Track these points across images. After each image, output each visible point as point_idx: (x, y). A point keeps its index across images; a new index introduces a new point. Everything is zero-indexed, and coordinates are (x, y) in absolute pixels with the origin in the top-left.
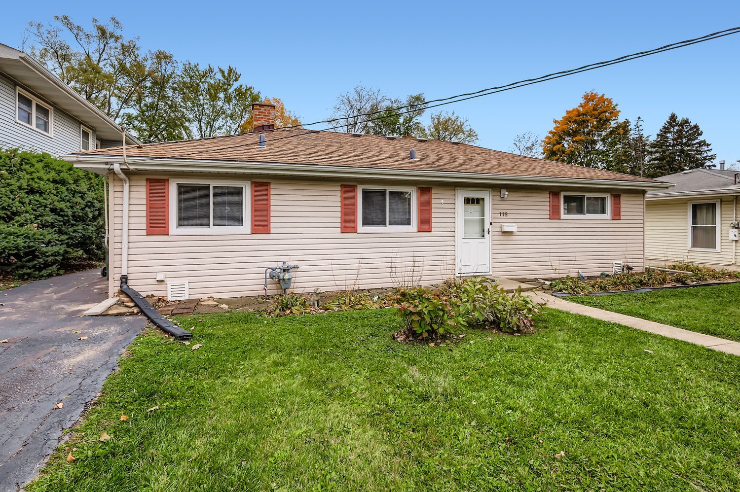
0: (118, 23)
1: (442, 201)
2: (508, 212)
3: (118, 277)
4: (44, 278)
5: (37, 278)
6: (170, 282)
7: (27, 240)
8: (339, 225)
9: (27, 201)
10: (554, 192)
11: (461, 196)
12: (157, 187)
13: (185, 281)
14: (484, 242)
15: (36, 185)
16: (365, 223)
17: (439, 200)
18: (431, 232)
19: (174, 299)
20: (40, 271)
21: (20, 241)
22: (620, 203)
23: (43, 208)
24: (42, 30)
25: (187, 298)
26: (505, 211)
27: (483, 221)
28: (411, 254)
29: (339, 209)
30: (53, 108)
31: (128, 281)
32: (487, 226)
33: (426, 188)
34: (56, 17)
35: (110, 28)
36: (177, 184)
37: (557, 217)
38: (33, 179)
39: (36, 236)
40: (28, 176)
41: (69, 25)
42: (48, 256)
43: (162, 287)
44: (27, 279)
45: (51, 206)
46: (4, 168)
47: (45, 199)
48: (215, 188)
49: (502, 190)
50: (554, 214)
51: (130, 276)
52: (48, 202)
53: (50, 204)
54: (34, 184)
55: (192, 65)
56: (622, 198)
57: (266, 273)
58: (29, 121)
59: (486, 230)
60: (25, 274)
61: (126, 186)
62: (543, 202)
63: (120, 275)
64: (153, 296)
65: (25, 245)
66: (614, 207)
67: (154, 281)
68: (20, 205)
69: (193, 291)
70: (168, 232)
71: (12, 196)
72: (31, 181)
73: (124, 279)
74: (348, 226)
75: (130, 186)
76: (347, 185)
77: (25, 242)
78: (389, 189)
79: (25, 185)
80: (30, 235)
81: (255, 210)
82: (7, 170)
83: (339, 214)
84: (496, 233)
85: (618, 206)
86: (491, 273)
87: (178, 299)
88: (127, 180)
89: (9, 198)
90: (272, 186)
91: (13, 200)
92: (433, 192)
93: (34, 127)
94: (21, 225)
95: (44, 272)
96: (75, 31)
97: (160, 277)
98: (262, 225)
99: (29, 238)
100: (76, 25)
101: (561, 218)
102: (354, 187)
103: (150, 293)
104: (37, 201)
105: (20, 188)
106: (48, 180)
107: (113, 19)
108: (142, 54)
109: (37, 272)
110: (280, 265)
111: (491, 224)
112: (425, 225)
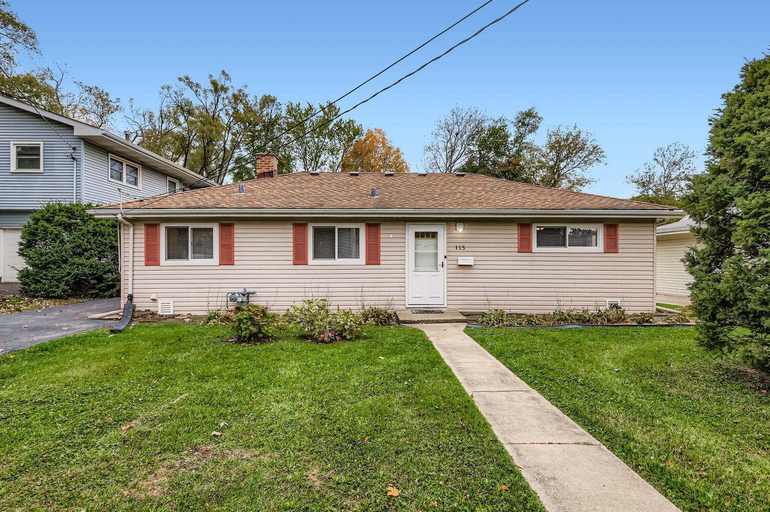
0: (227, 75)
1: (391, 236)
2: (466, 245)
3: (126, 295)
4: (106, 298)
5: (102, 297)
6: (160, 301)
7: (92, 269)
8: (291, 258)
9: (92, 241)
10: (524, 224)
11: (411, 230)
12: (151, 230)
13: (171, 301)
14: (438, 275)
15: (99, 230)
16: (316, 256)
17: (387, 235)
18: (379, 264)
19: (162, 314)
20: (104, 292)
21: (86, 270)
22: (616, 235)
23: (104, 246)
24: (171, 91)
25: (172, 313)
26: (462, 245)
27: (436, 255)
28: (360, 285)
29: (292, 245)
30: (141, 166)
31: (133, 299)
32: (441, 259)
33: (374, 224)
34: (180, 78)
35: (222, 82)
36: (166, 227)
37: (527, 250)
38: (97, 225)
39: (98, 267)
40: (95, 223)
41: (190, 84)
42: (109, 282)
43: (154, 304)
44: (95, 298)
45: (110, 245)
46: (80, 218)
47: (105, 239)
48: (194, 230)
49: (457, 224)
50: (524, 247)
51: (135, 296)
52: (107, 242)
53: (109, 243)
54: (97, 229)
55: (294, 105)
56: (620, 229)
57: (227, 297)
58: (121, 179)
59: (440, 263)
60: (93, 294)
61: (131, 230)
62: (512, 235)
63: (127, 295)
64: (149, 310)
65: (91, 272)
66: (607, 239)
67: (149, 300)
68: (88, 244)
69: (176, 308)
70: (159, 263)
71: (82, 238)
72: (96, 226)
73: (131, 297)
74: (299, 258)
75: (134, 230)
76: (299, 224)
77: (90, 271)
78: (337, 226)
79: (91, 230)
80: (94, 266)
81: (222, 246)
82: (81, 219)
83: (292, 249)
84: (452, 267)
85: (615, 237)
86: (445, 306)
87: (165, 314)
88: (131, 225)
89: (81, 239)
90: (235, 227)
91: (83, 240)
92: (382, 227)
93: (124, 182)
94: (88, 259)
95: (106, 293)
96: (195, 89)
97: (153, 296)
98: (227, 258)
99: (93, 268)
100: (195, 82)
101: (533, 251)
102: (305, 225)
103: (147, 309)
104: (100, 241)
105: (88, 232)
106: (109, 225)
107: (223, 72)
108: (251, 100)
109: (102, 293)
110: (241, 290)
111: (445, 257)
112: (373, 258)
